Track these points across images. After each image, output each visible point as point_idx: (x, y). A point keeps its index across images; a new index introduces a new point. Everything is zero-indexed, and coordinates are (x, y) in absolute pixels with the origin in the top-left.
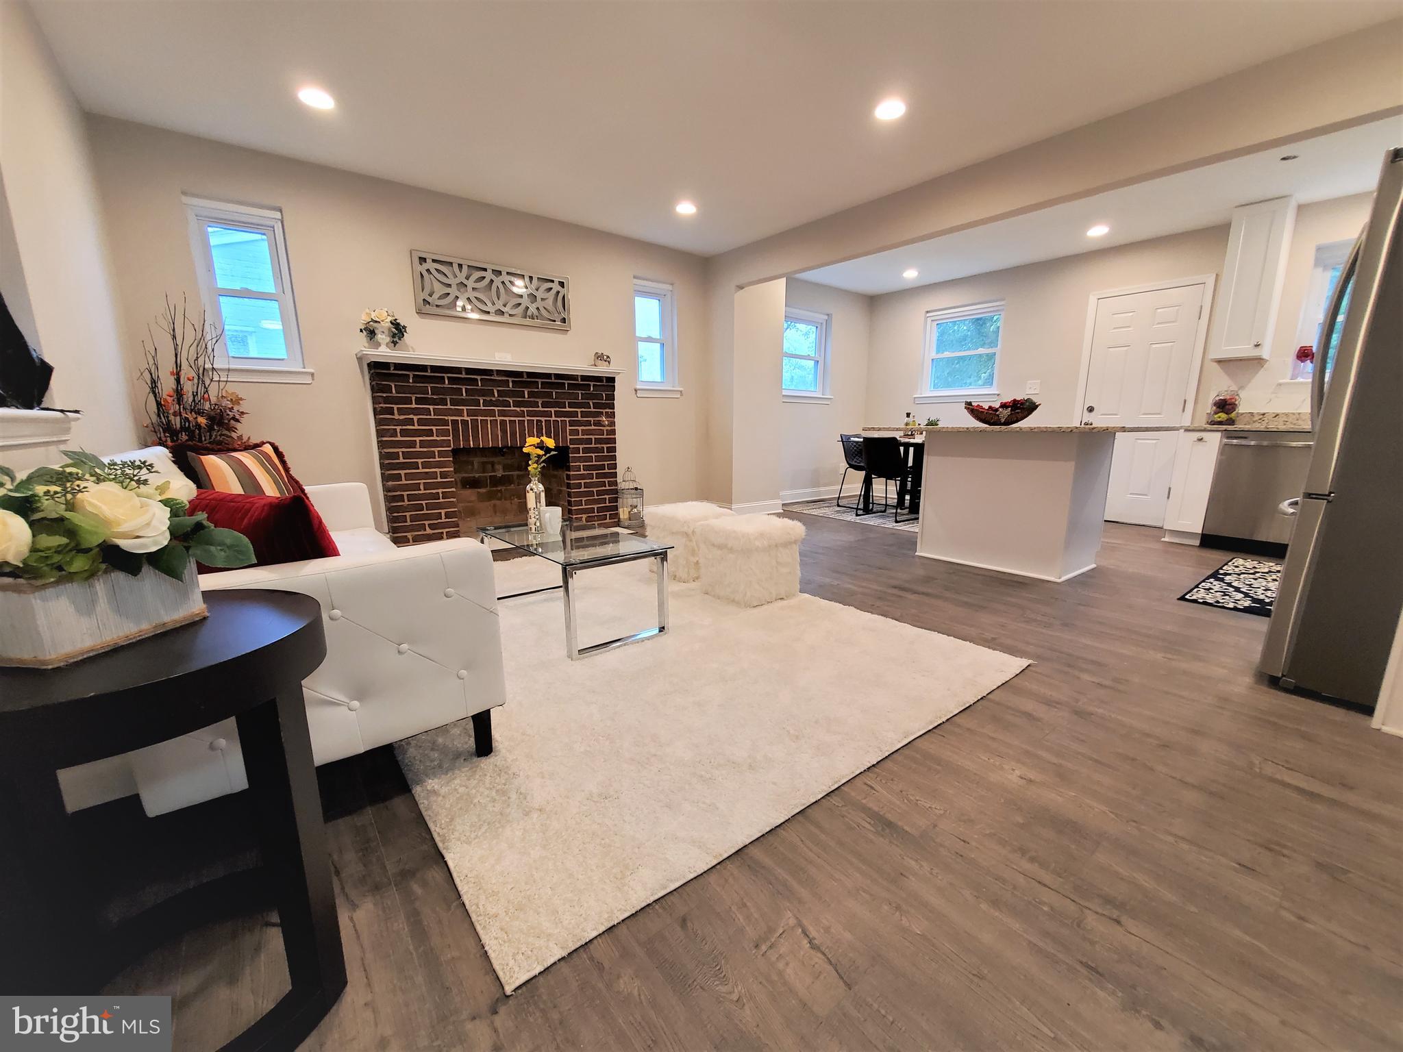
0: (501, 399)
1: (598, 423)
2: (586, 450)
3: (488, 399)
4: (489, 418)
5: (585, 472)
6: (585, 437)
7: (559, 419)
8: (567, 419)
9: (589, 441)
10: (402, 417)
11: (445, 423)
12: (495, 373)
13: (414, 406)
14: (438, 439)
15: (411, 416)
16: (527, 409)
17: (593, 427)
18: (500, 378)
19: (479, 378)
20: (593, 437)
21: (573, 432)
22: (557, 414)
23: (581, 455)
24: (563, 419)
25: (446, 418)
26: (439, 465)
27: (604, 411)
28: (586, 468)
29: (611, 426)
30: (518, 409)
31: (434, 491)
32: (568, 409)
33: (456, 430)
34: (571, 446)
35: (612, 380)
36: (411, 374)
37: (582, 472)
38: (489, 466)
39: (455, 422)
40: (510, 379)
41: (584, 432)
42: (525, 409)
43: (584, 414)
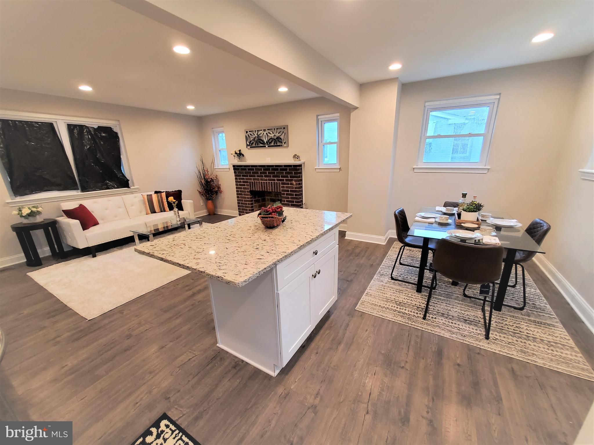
0: (261, 175)
1: (292, 184)
2: (287, 194)
3: (257, 175)
4: (258, 181)
5: (287, 203)
6: (287, 189)
7: (278, 182)
8: (281, 182)
9: (288, 191)
10: (239, 180)
11: (247, 182)
12: (258, 166)
13: (241, 177)
14: (247, 187)
15: (241, 180)
16: (271, 178)
17: (290, 185)
18: (260, 168)
19: (254, 168)
20: (289, 189)
21: (283, 187)
22: (278, 180)
23: (285, 196)
24: (279, 182)
25: (248, 181)
26: (247, 195)
27: (294, 179)
28: (287, 201)
29: (296, 185)
30: (266, 178)
31: (246, 202)
32: (281, 178)
33: (250, 185)
34: (282, 192)
35: (301, 166)
36: (240, 168)
37: (286, 203)
39: (250, 182)
40: (262, 168)
41: (287, 187)
42: (267, 178)
43: (286, 180)
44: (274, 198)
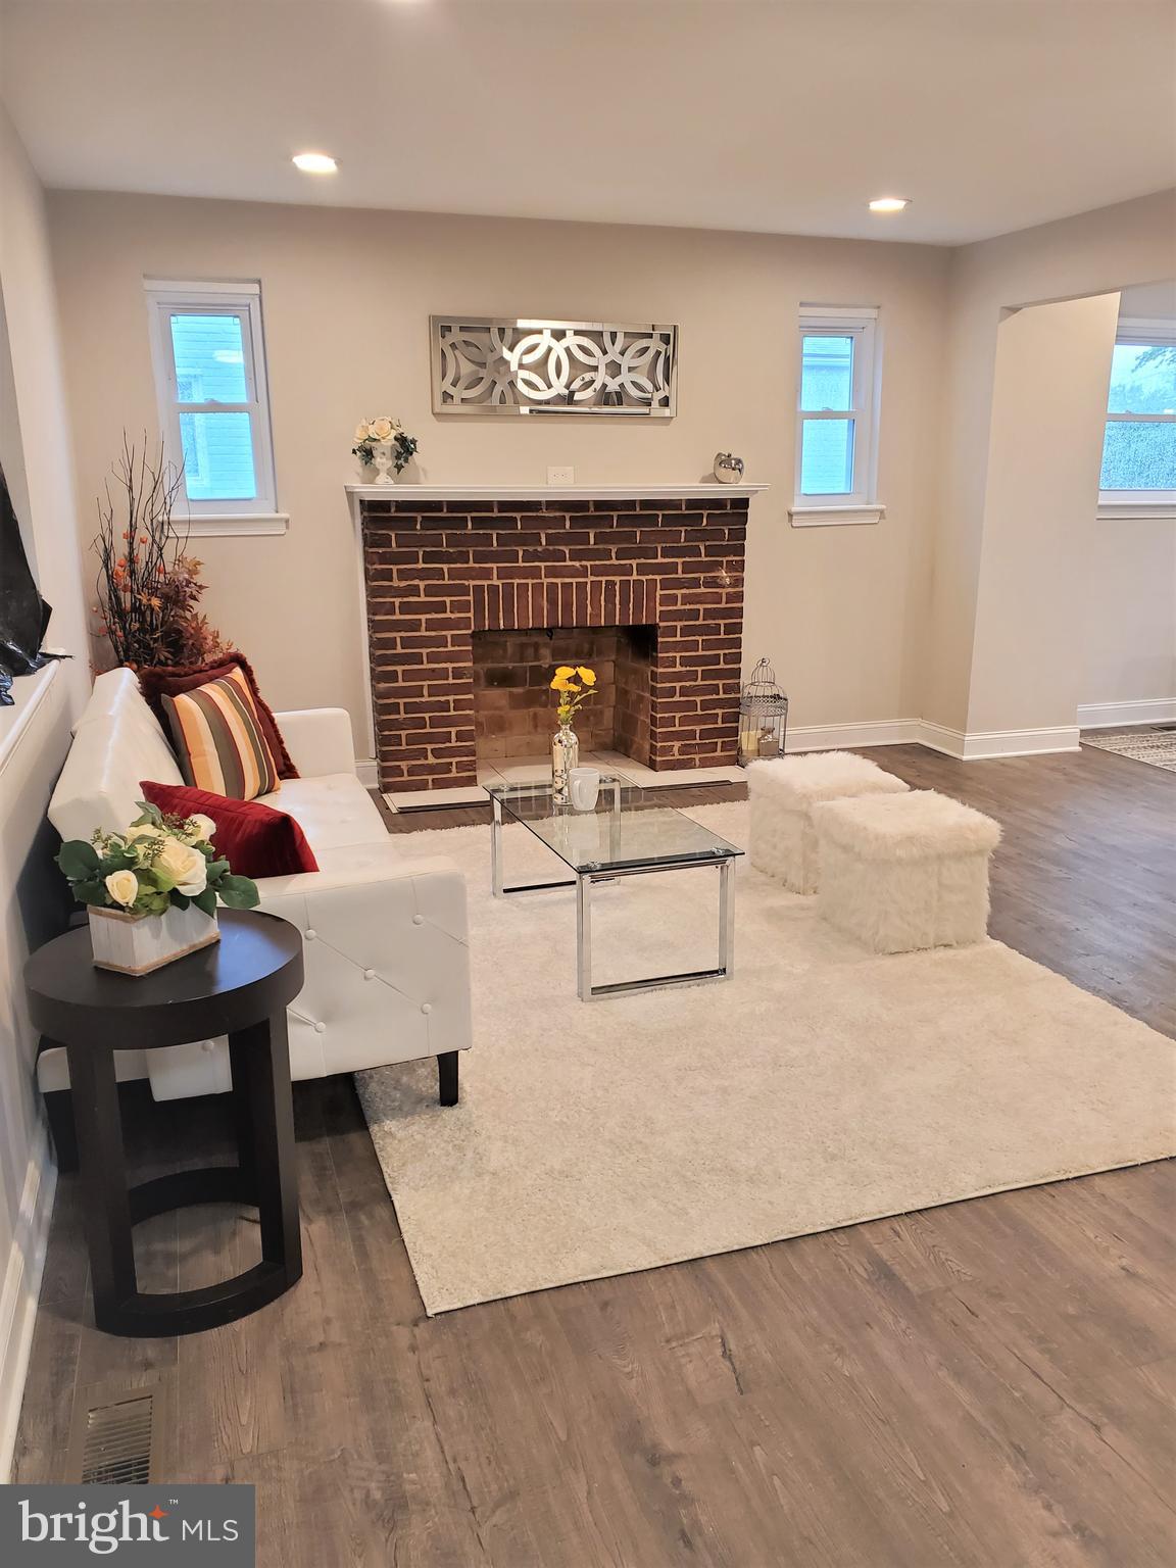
0: (551, 548)
1: (713, 583)
2: (686, 631)
3: (531, 549)
4: (530, 582)
5: (684, 669)
6: (688, 607)
7: (644, 578)
8: (658, 577)
9: (694, 615)
10: (403, 584)
11: (464, 591)
12: (544, 508)
13: (421, 565)
14: (453, 616)
15: (416, 582)
16: (592, 563)
17: (703, 590)
18: (551, 515)
19: (518, 515)
20: (701, 607)
21: (666, 600)
22: (642, 569)
23: (678, 638)
24: (651, 577)
25: (466, 583)
26: (451, 657)
27: (725, 559)
28: (685, 661)
29: (734, 587)
30: (577, 564)
31: (443, 699)
32: (660, 560)
33: (479, 603)
34: (661, 624)
35: (743, 503)
36: (419, 516)
37: (678, 668)
38: (530, 651)
39: (478, 589)
40: (568, 515)
41: (687, 599)
42: (588, 564)
43: (687, 568)
44: (510, 666)
